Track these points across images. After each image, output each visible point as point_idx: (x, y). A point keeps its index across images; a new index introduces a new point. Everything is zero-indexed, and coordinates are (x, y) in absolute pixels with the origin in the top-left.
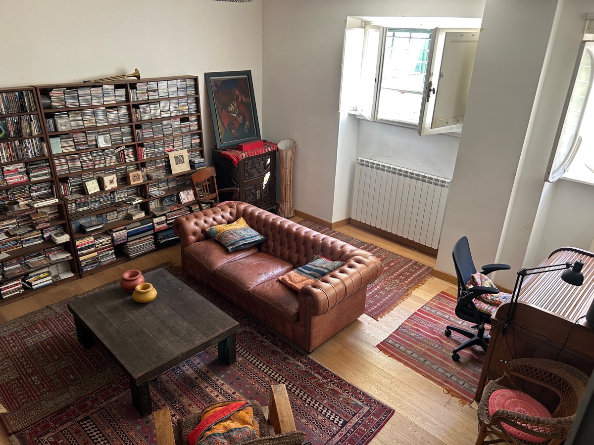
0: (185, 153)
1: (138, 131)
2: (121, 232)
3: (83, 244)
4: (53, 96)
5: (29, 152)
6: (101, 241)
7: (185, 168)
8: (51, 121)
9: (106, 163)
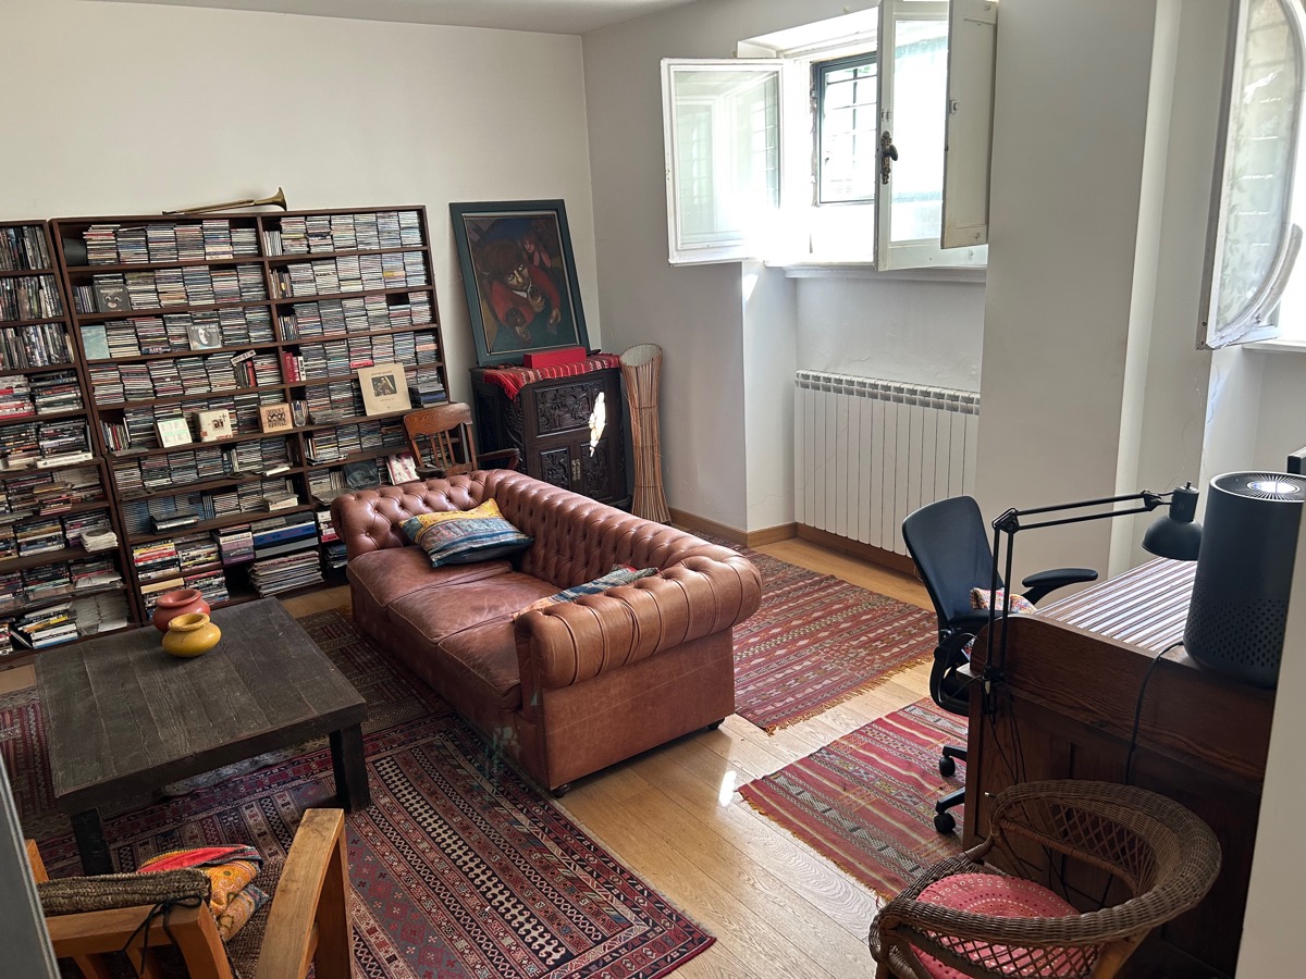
0: (398, 371)
1: (286, 319)
2: (240, 535)
3: (150, 558)
4: (91, 240)
5: (37, 353)
6: (193, 553)
7: (399, 403)
8: (85, 290)
9: (210, 385)
